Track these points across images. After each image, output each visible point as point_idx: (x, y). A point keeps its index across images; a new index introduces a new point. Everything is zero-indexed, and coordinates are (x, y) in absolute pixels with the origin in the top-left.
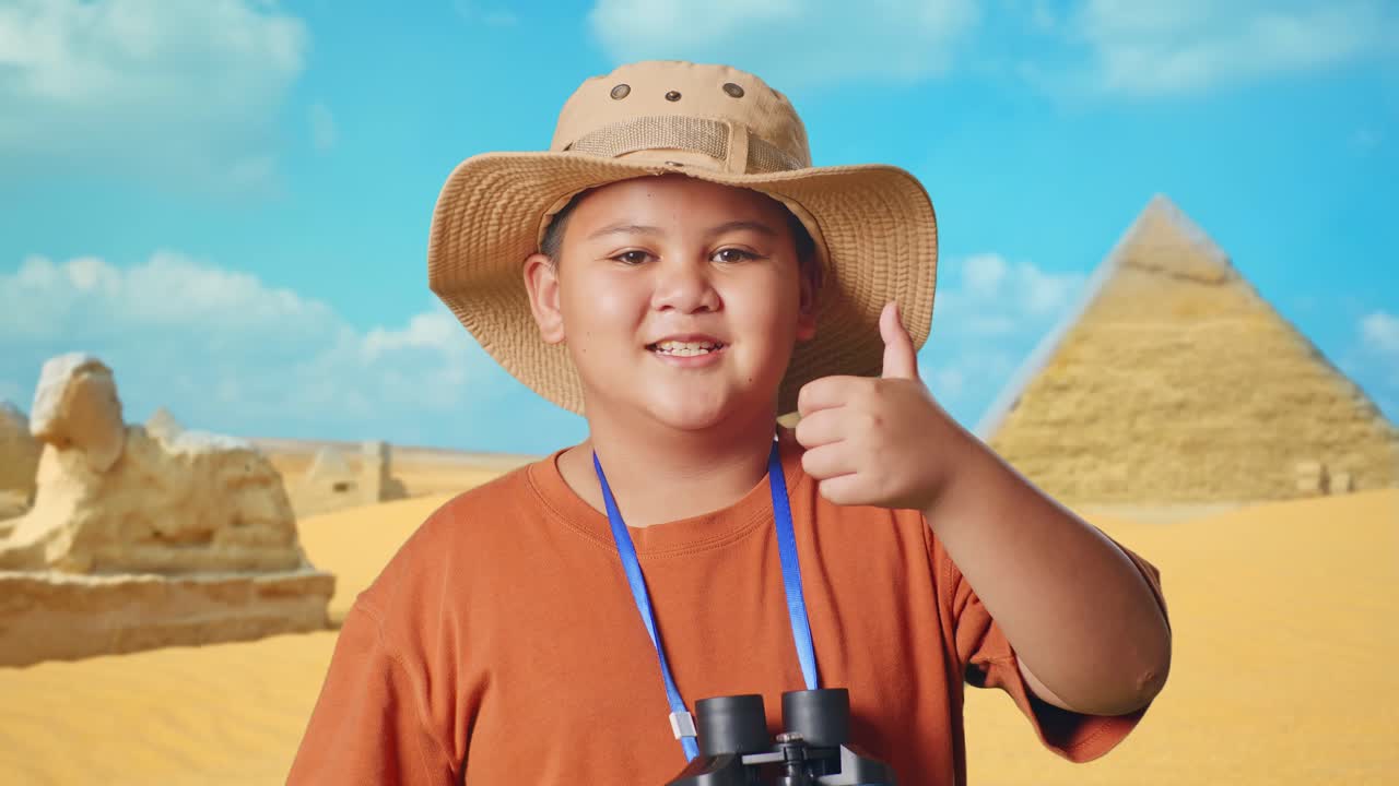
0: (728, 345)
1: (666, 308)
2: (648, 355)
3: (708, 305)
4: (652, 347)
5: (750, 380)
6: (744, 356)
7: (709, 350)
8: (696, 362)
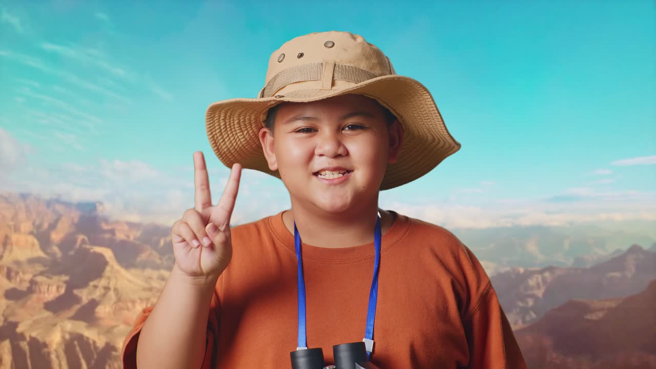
0: (353, 171)
1: (321, 155)
2: (314, 178)
3: (342, 154)
4: (316, 174)
5: (364, 187)
6: (360, 177)
7: (343, 174)
8: (336, 181)
